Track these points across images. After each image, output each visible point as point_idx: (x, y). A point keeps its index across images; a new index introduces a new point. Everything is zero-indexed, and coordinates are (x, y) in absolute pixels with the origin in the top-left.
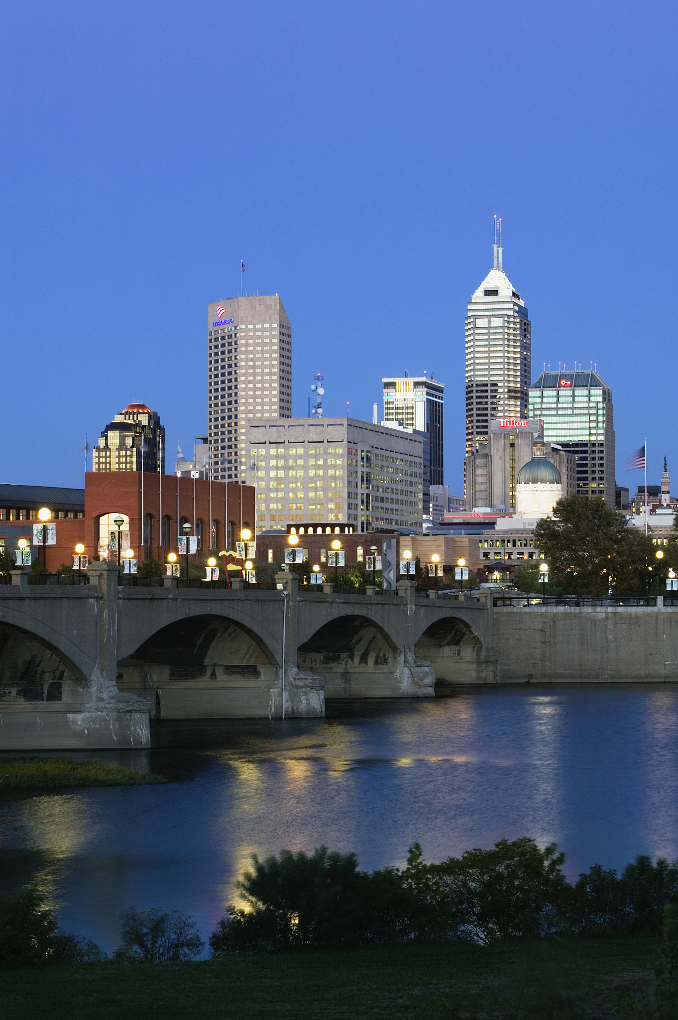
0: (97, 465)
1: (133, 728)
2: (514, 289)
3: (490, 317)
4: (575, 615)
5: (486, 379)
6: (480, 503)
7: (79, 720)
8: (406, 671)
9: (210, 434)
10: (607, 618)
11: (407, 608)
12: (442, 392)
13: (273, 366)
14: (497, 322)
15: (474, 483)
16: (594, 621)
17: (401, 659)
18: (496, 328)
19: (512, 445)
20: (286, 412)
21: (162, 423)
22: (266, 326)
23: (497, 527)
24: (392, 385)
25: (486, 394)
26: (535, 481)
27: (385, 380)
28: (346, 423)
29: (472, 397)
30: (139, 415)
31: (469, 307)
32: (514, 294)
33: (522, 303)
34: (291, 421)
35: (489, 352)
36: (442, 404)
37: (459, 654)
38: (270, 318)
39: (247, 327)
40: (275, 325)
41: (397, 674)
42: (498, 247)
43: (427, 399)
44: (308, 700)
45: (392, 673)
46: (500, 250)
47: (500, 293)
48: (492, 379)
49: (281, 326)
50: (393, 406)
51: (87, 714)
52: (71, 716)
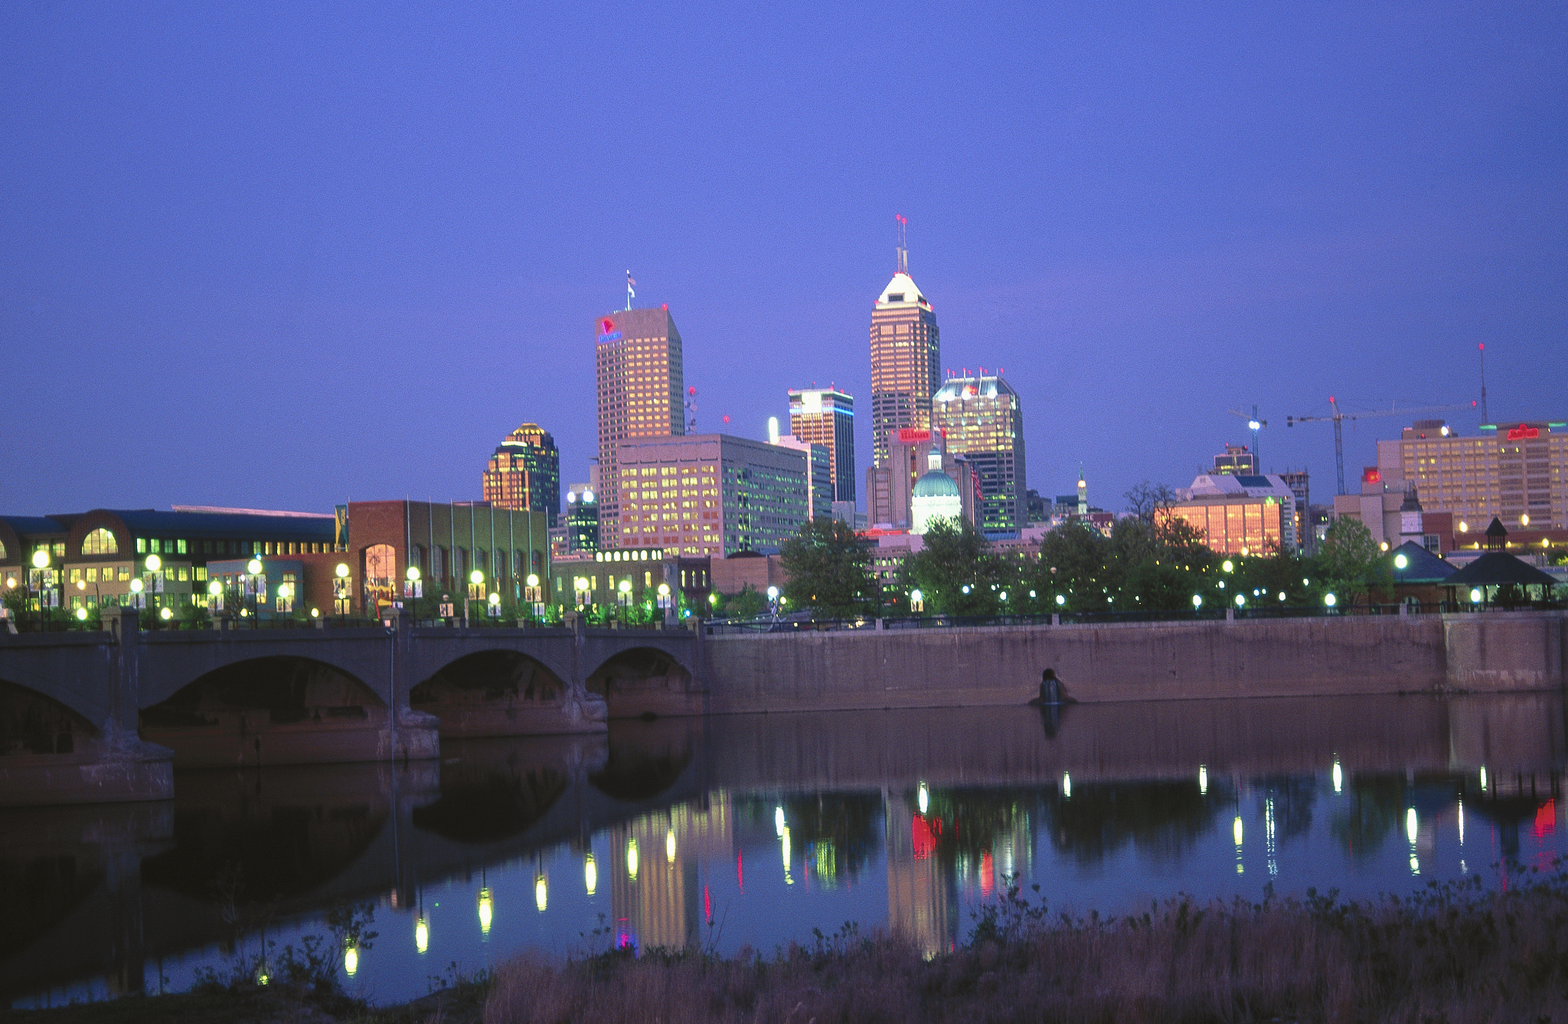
0: (488, 490)
1: (152, 779)
2: (921, 295)
3: (894, 324)
4: (791, 641)
5: (893, 389)
6: (881, 519)
7: (93, 772)
8: (576, 705)
9: (601, 455)
10: (824, 643)
11: (575, 640)
12: (852, 404)
13: (664, 382)
14: (903, 329)
15: (875, 498)
16: (811, 647)
17: (570, 692)
18: (902, 335)
19: (913, 458)
20: (679, 430)
21: (555, 444)
22: (655, 340)
23: (881, 544)
24: (797, 399)
25: (893, 405)
26: (931, 495)
27: (791, 394)
28: (720, 439)
29: (879, 409)
30: (531, 437)
31: (873, 314)
32: (920, 299)
33: (928, 308)
34: (684, 439)
35: (895, 360)
36: (852, 416)
37: (666, 685)
38: (659, 331)
39: (635, 341)
40: (663, 339)
41: (566, 709)
42: (902, 250)
43: (835, 412)
44: (419, 740)
45: (560, 708)
46: (905, 253)
47: (906, 299)
48: (899, 388)
49: (670, 339)
50: (800, 419)
51: (101, 766)
52: (84, 768)
